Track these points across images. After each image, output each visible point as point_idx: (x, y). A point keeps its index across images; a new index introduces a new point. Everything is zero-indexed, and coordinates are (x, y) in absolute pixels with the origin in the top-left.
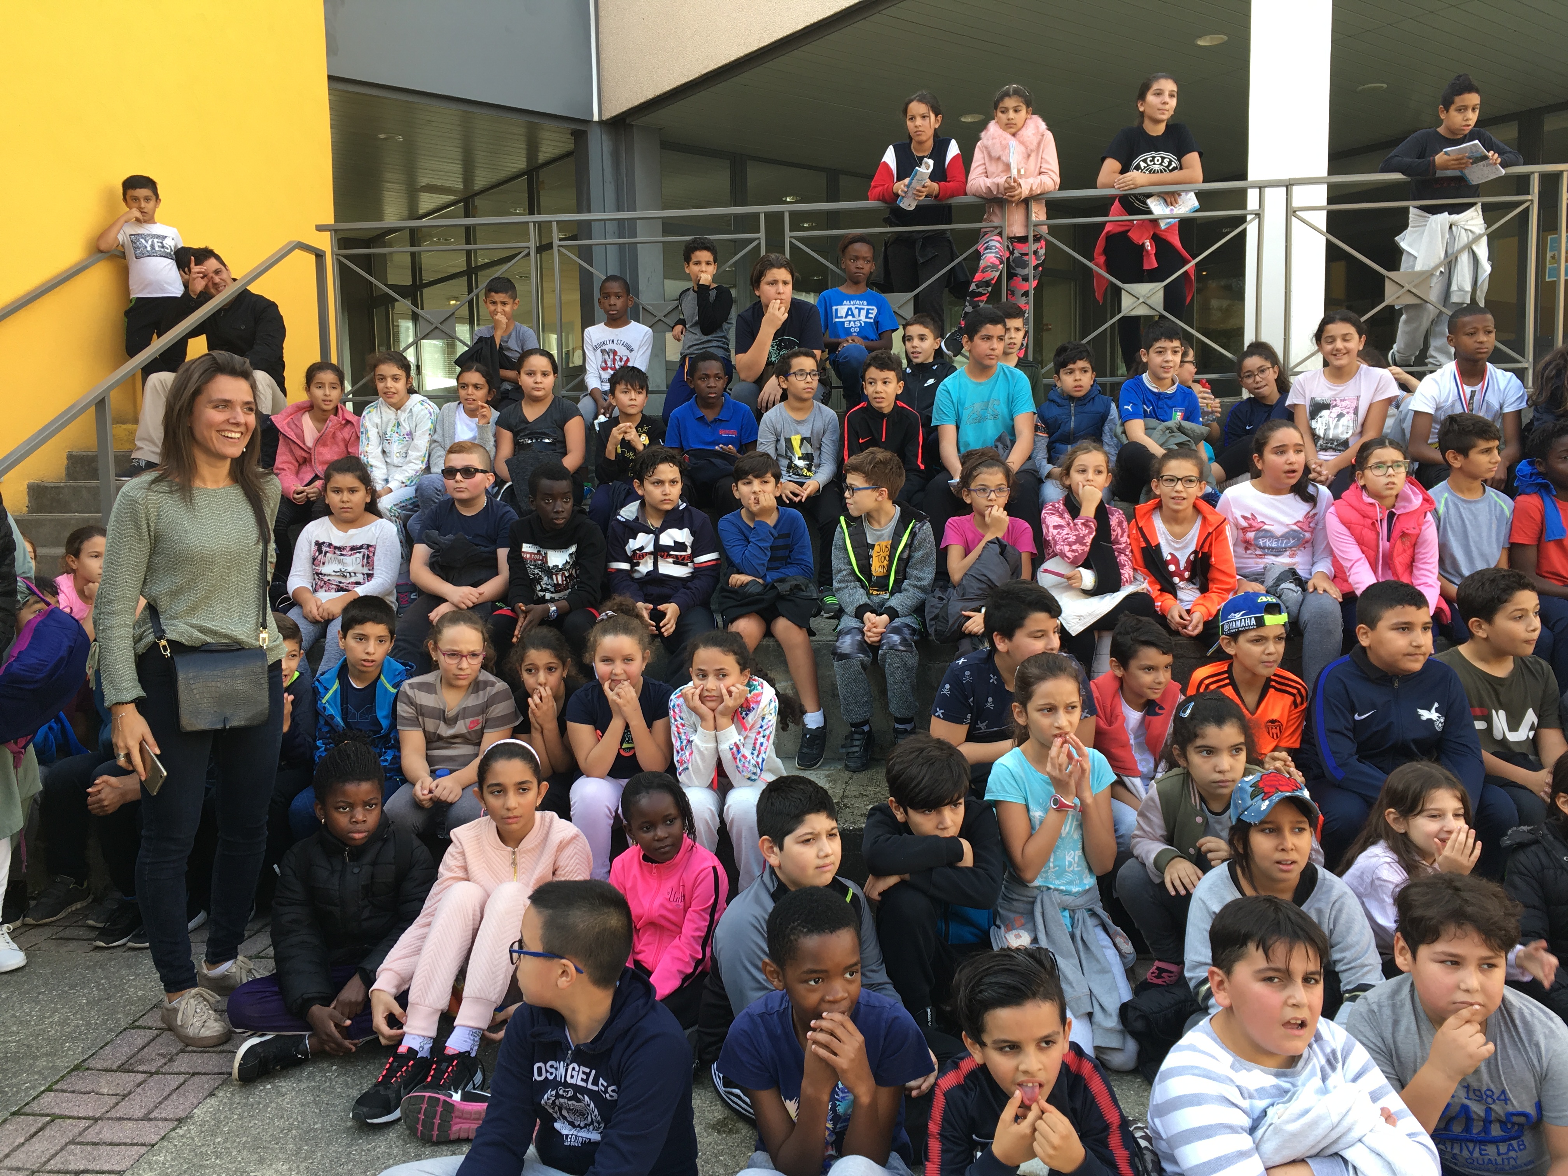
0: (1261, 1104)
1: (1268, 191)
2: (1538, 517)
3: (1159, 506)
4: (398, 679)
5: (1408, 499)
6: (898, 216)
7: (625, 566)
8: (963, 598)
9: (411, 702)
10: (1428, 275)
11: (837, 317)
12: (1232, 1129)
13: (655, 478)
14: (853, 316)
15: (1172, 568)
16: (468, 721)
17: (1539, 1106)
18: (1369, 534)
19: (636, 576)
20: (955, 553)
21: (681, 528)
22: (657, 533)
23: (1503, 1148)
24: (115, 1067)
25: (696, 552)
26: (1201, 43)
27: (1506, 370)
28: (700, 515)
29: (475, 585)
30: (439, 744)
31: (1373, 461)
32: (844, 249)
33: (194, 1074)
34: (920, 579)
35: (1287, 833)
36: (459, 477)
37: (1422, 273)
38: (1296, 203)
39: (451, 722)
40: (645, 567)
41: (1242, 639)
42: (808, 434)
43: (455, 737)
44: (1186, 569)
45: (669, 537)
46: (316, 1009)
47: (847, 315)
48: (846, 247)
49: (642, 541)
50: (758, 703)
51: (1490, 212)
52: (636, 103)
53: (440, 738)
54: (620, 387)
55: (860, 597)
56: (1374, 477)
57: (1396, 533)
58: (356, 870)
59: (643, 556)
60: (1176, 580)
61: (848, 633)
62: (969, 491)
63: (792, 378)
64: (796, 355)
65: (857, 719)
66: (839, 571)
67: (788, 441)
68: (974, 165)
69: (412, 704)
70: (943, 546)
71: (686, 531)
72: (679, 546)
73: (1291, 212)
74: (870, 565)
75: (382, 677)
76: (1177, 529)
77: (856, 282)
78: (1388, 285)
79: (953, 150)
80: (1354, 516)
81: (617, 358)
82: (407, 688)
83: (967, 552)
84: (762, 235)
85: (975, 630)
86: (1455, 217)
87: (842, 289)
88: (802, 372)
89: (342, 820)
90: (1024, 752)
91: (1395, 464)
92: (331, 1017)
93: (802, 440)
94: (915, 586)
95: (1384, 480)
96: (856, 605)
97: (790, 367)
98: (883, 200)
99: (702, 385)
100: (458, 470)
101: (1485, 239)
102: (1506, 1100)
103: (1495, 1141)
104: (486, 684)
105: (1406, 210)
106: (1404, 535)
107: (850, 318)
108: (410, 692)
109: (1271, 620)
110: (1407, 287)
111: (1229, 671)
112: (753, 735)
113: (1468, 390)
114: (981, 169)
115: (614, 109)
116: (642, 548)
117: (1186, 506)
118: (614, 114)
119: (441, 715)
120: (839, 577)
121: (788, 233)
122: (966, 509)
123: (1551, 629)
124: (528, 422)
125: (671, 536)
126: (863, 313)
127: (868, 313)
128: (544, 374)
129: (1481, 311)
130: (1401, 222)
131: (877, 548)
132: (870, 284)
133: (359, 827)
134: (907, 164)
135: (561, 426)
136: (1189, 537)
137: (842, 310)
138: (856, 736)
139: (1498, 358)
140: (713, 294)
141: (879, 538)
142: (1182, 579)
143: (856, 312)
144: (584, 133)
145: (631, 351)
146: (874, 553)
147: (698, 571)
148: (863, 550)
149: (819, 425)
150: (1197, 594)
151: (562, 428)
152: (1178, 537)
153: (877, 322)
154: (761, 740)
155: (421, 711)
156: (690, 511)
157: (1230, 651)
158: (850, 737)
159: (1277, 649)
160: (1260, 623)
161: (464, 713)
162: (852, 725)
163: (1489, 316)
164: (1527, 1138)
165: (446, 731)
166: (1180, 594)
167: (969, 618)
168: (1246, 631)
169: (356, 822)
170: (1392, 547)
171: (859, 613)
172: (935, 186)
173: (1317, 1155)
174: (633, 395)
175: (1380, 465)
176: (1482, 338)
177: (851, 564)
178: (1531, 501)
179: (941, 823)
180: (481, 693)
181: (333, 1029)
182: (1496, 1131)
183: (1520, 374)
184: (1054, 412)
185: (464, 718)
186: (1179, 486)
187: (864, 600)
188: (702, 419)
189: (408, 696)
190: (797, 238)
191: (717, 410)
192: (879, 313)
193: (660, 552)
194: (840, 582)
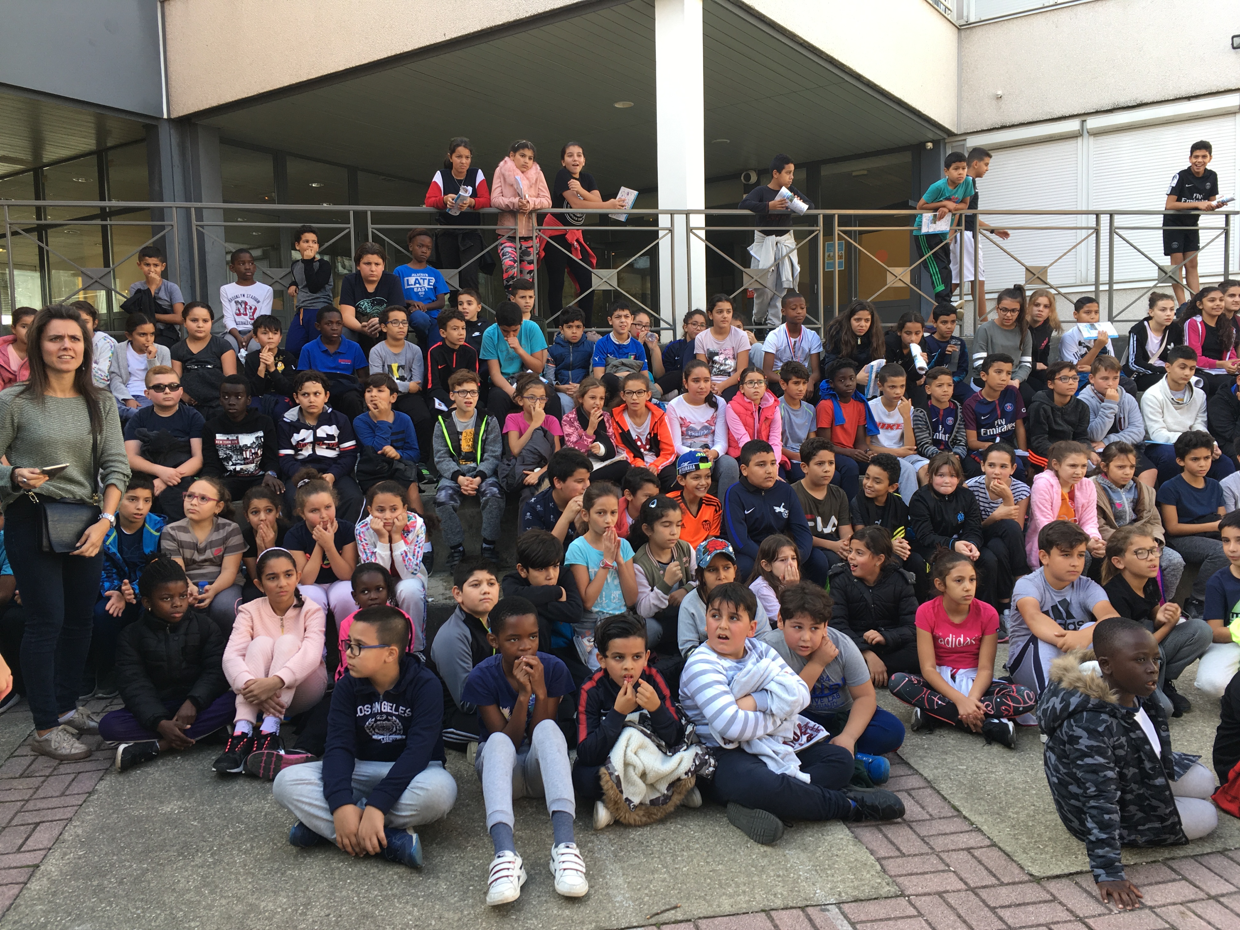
0: (731, 673)
1: (676, 216)
2: (830, 412)
3: (626, 408)
4: (158, 526)
5: (768, 401)
6: (448, 219)
7: (291, 452)
8: (523, 463)
9: (173, 539)
10: (765, 272)
11: (408, 285)
12: (720, 683)
13: (304, 391)
14: (419, 284)
15: (639, 443)
16: (214, 550)
17: (844, 680)
18: (750, 420)
19: (300, 457)
20: (513, 436)
21: (330, 425)
22: (314, 429)
23: (830, 699)
24: (17, 776)
25: (341, 441)
26: (617, 105)
27: (812, 329)
28: (342, 416)
29: (175, 467)
30: (195, 566)
31: (747, 379)
32: (411, 239)
33: (79, 773)
34: (494, 452)
35: (721, 571)
36: (167, 390)
37: (763, 270)
38: (692, 225)
39: (201, 551)
40: (306, 452)
41: (688, 477)
42: (403, 364)
43: (205, 561)
44: (646, 444)
45: (322, 432)
46: (164, 722)
47: (415, 283)
48: (414, 236)
49: (305, 435)
50: (415, 527)
51: (798, 237)
52: (202, 108)
53: (194, 562)
54: (261, 330)
55: (454, 466)
56: (748, 388)
57: (762, 418)
58: (176, 638)
59: (305, 445)
60: (642, 450)
61: (443, 489)
62: (523, 397)
63: (390, 325)
64: (393, 310)
65: (454, 543)
66: (439, 451)
67: (390, 367)
68: (494, 187)
69: (175, 540)
70: (504, 431)
71: (334, 427)
72: (330, 437)
73: (689, 230)
74: (460, 445)
75: (147, 525)
76: (638, 420)
77: (419, 261)
78: (744, 275)
79: (480, 176)
80: (742, 410)
81: (248, 307)
82: (170, 530)
83: (521, 435)
84: (352, 225)
85: (532, 482)
86: (779, 238)
87: (410, 265)
88: (396, 321)
89: (166, 606)
90: (585, 538)
91: (759, 382)
92: (176, 725)
93: (399, 367)
94: (492, 456)
95: (753, 390)
96: (452, 471)
97: (388, 318)
98: (437, 208)
99: (328, 328)
100: (166, 386)
101: (796, 251)
102: (829, 680)
103: (827, 696)
104: (224, 525)
105: (753, 231)
106: (767, 418)
107: (418, 285)
108: (172, 533)
109: (702, 466)
110: (755, 278)
111: (682, 495)
112: (413, 547)
113: (793, 340)
114: (499, 190)
115: (180, 111)
116: (304, 440)
117: (641, 408)
118: (181, 114)
119: (195, 546)
120: (439, 455)
121: (370, 226)
122: (518, 409)
123: (840, 472)
124: (193, 354)
125: (323, 431)
126: (426, 282)
127: (429, 281)
128: (205, 321)
129: (798, 295)
130: (749, 239)
131: (464, 434)
132: (429, 262)
133: (178, 609)
134: (452, 186)
135: (219, 356)
136: (645, 425)
137: (412, 280)
138: (456, 555)
139: (807, 322)
140: (316, 265)
141: (466, 427)
142: (645, 450)
143: (421, 281)
144: (156, 127)
145: (258, 302)
146: (462, 437)
147: (343, 454)
148: (456, 435)
149: (409, 355)
150: (655, 458)
151: (219, 358)
152: (639, 425)
153: (435, 287)
154: (417, 549)
155: (181, 545)
156: (335, 414)
157: (682, 483)
158: (451, 556)
159: (706, 482)
160: (697, 467)
161: (211, 545)
162: (452, 548)
163: (803, 299)
164: (840, 693)
165: (198, 557)
166: (646, 459)
167: (527, 475)
168: (689, 472)
169: (176, 607)
170: (761, 426)
171: (454, 477)
172: (473, 200)
173: (756, 691)
174: (271, 335)
175: (751, 382)
176: (800, 311)
177: (447, 446)
178: (826, 404)
179: (548, 576)
180: (221, 531)
181: (179, 732)
182: (826, 692)
183: (817, 330)
184: (560, 350)
185: (211, 548)
186: (635, 397)
187: (457, 468)
188: (326, 351)
189: (171, 535)
190: (377, 230)
191: (336, 346)
192: (436, 281)
193: (317, 441)
194: (440, 457)
